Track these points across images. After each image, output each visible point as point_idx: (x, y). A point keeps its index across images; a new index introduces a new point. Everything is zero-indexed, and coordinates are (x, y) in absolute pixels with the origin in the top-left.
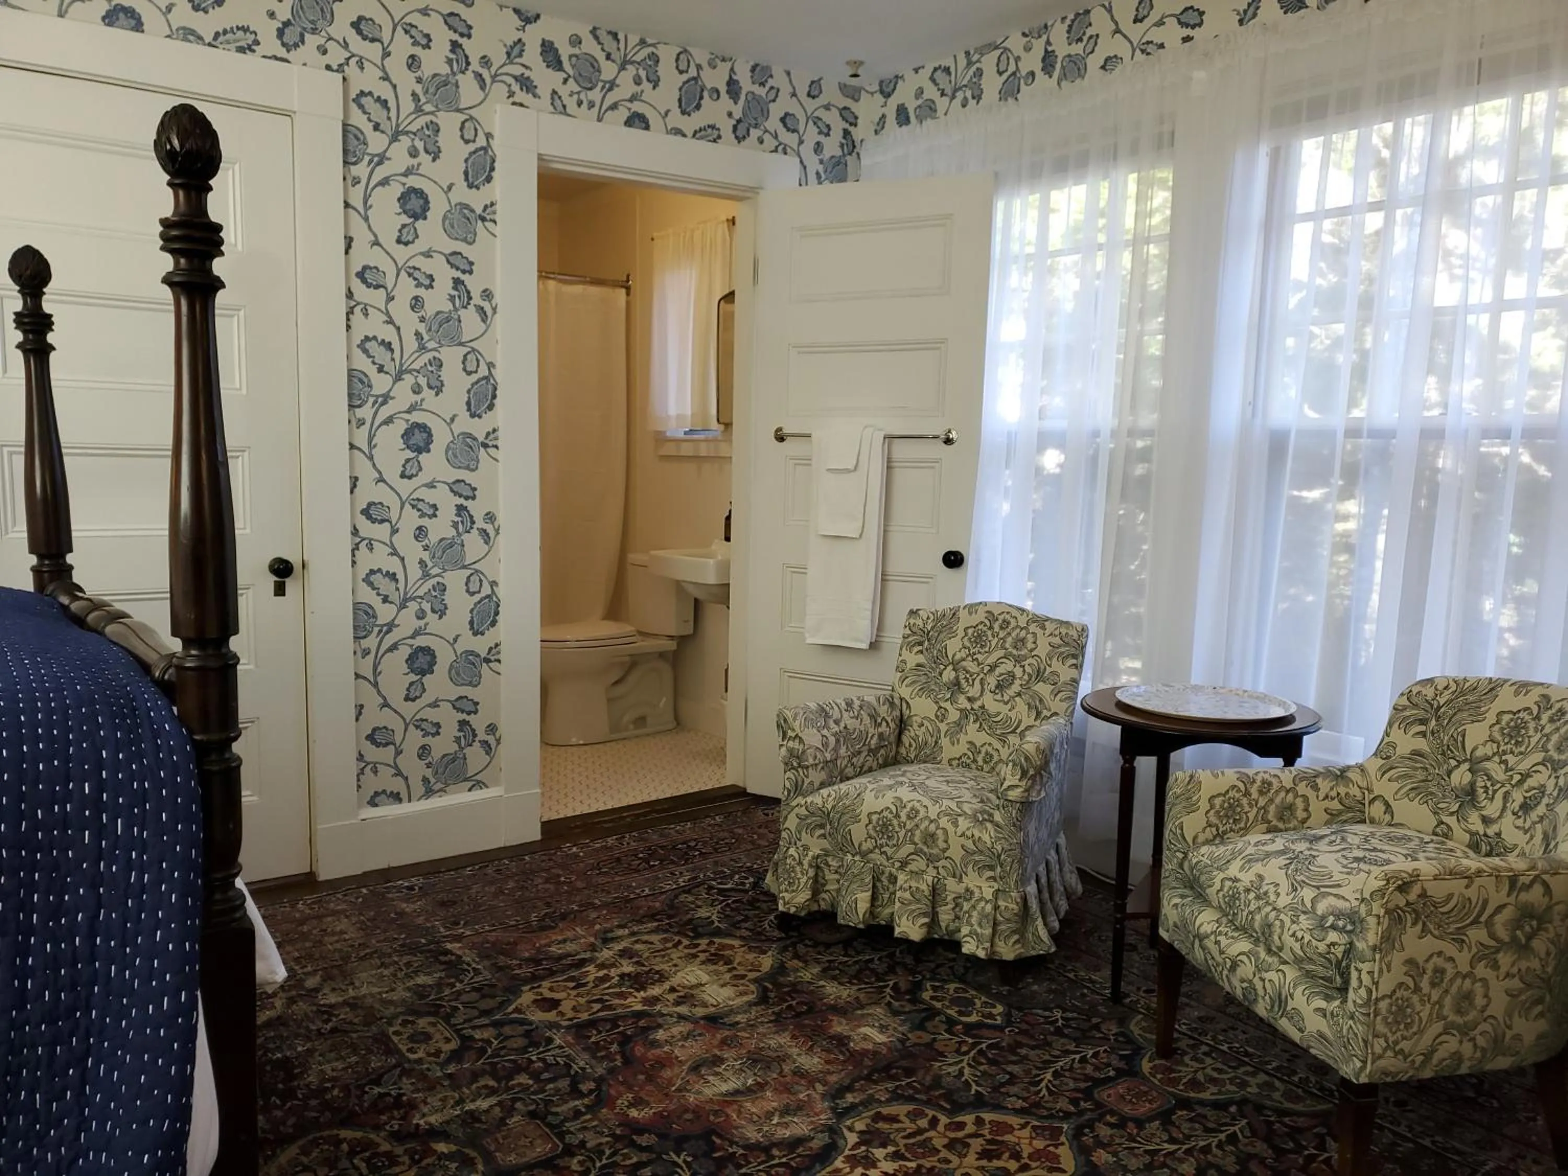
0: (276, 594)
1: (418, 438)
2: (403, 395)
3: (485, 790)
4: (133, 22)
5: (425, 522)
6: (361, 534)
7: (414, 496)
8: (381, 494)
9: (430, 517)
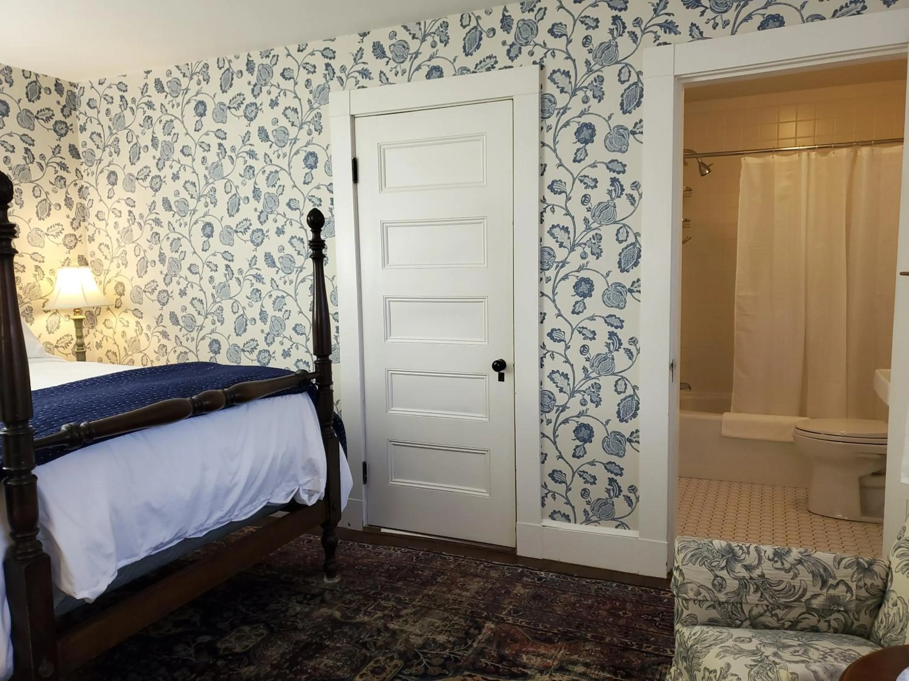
0: (499, 380)
1: (584, 288)
2: (575, 260)
3: (627, 530)
4: (439, 73)
5: (587, 342)
6: (547, 348)
7: (580, 325)
8: (560, 324)
9: (591, 339)
